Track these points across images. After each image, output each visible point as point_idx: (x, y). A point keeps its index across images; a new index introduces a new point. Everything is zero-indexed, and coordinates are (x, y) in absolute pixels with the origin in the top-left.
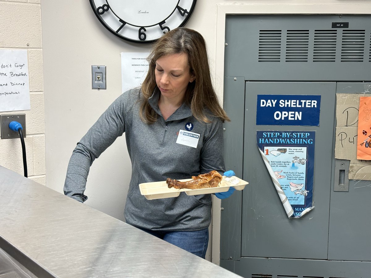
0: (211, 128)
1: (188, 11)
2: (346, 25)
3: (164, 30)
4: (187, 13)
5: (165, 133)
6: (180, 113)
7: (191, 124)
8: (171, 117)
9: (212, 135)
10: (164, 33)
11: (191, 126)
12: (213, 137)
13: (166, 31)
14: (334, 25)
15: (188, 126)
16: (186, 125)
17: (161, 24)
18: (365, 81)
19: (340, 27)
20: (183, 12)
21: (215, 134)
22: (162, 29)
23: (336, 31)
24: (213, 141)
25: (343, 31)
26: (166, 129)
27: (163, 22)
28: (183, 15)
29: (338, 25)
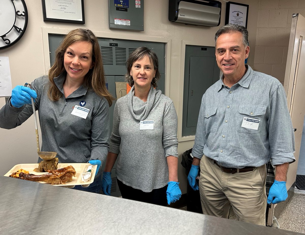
0: (99, 107)
1: (22, 29)
2: (116, 45)
3: (6, 41)
4: (22, 30)
5: (64, 107)
6: (77, 93)
7: (84, 102)
8: (70, 95)
9: (99, 112)
10: (6, 43)
11: (84, 103)
12: (100, 114)
13: (8, 42)
14: (111, 44)
15: (82, 103)
16: (81, 102)
17: (3, 37)
19: (114, 46)
20: (18, 30)
21: (101, 111)
22: (4, 40)
23: (112, 48)
24: (100, 117)
25: (116, 48)
26: (66, 104)
27: (5, 36)
28: (19, 32)
29: (113, 45)
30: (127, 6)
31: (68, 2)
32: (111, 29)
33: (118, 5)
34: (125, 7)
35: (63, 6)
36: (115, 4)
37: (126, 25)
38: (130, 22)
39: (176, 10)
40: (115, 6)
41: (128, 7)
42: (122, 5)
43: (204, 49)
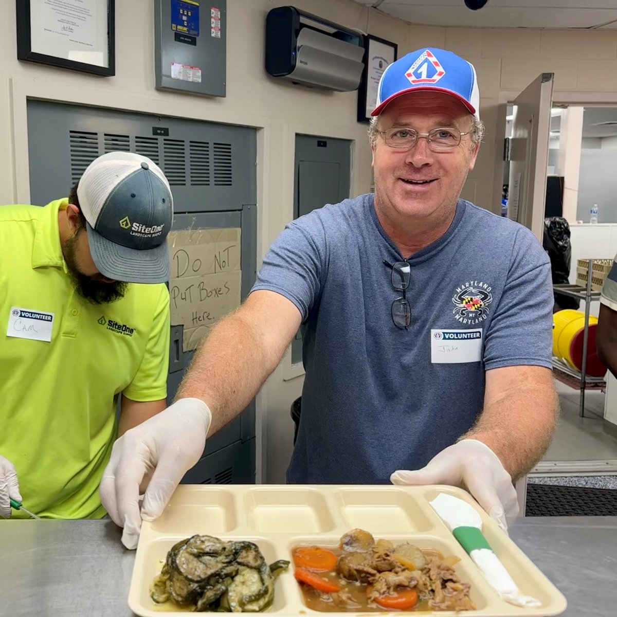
2: (166, 132)
14: (155, 131)
18: (189, 213)
19: (160, 134)
23: (157, 139)
25: (165, 140)
29: (159, 131)
30: (195, 32)
31: (79, 14)
32: (161, 89)
33: (179, 27)
34: (193, 32)
35: (68, 22)
36: (174, 25)
37: (192, 82)
38: (200, 74)
39: (293, 47)
40: (173, 29)
41: (198, 35)
42: (185, 29)
43: (322, 144)
